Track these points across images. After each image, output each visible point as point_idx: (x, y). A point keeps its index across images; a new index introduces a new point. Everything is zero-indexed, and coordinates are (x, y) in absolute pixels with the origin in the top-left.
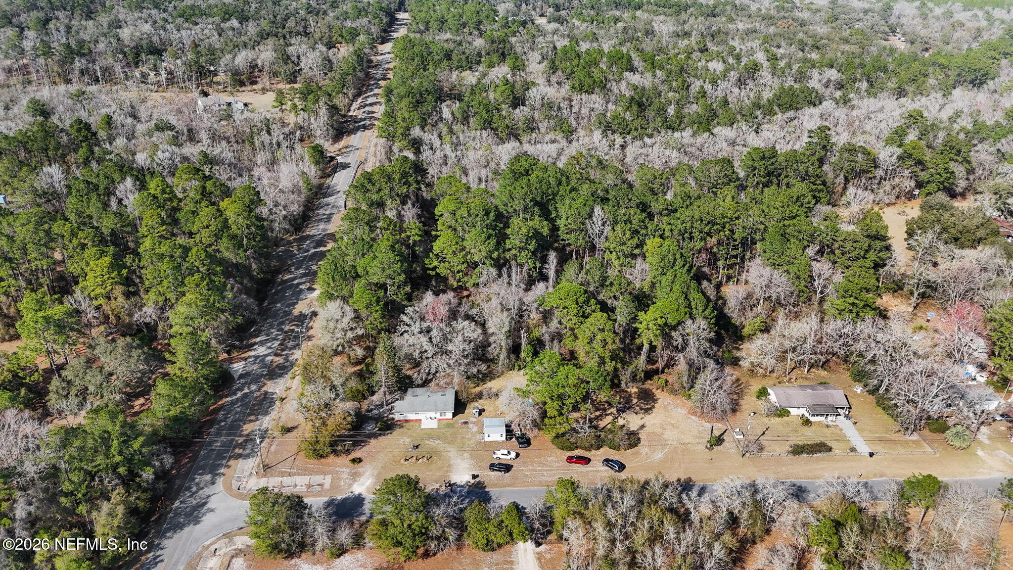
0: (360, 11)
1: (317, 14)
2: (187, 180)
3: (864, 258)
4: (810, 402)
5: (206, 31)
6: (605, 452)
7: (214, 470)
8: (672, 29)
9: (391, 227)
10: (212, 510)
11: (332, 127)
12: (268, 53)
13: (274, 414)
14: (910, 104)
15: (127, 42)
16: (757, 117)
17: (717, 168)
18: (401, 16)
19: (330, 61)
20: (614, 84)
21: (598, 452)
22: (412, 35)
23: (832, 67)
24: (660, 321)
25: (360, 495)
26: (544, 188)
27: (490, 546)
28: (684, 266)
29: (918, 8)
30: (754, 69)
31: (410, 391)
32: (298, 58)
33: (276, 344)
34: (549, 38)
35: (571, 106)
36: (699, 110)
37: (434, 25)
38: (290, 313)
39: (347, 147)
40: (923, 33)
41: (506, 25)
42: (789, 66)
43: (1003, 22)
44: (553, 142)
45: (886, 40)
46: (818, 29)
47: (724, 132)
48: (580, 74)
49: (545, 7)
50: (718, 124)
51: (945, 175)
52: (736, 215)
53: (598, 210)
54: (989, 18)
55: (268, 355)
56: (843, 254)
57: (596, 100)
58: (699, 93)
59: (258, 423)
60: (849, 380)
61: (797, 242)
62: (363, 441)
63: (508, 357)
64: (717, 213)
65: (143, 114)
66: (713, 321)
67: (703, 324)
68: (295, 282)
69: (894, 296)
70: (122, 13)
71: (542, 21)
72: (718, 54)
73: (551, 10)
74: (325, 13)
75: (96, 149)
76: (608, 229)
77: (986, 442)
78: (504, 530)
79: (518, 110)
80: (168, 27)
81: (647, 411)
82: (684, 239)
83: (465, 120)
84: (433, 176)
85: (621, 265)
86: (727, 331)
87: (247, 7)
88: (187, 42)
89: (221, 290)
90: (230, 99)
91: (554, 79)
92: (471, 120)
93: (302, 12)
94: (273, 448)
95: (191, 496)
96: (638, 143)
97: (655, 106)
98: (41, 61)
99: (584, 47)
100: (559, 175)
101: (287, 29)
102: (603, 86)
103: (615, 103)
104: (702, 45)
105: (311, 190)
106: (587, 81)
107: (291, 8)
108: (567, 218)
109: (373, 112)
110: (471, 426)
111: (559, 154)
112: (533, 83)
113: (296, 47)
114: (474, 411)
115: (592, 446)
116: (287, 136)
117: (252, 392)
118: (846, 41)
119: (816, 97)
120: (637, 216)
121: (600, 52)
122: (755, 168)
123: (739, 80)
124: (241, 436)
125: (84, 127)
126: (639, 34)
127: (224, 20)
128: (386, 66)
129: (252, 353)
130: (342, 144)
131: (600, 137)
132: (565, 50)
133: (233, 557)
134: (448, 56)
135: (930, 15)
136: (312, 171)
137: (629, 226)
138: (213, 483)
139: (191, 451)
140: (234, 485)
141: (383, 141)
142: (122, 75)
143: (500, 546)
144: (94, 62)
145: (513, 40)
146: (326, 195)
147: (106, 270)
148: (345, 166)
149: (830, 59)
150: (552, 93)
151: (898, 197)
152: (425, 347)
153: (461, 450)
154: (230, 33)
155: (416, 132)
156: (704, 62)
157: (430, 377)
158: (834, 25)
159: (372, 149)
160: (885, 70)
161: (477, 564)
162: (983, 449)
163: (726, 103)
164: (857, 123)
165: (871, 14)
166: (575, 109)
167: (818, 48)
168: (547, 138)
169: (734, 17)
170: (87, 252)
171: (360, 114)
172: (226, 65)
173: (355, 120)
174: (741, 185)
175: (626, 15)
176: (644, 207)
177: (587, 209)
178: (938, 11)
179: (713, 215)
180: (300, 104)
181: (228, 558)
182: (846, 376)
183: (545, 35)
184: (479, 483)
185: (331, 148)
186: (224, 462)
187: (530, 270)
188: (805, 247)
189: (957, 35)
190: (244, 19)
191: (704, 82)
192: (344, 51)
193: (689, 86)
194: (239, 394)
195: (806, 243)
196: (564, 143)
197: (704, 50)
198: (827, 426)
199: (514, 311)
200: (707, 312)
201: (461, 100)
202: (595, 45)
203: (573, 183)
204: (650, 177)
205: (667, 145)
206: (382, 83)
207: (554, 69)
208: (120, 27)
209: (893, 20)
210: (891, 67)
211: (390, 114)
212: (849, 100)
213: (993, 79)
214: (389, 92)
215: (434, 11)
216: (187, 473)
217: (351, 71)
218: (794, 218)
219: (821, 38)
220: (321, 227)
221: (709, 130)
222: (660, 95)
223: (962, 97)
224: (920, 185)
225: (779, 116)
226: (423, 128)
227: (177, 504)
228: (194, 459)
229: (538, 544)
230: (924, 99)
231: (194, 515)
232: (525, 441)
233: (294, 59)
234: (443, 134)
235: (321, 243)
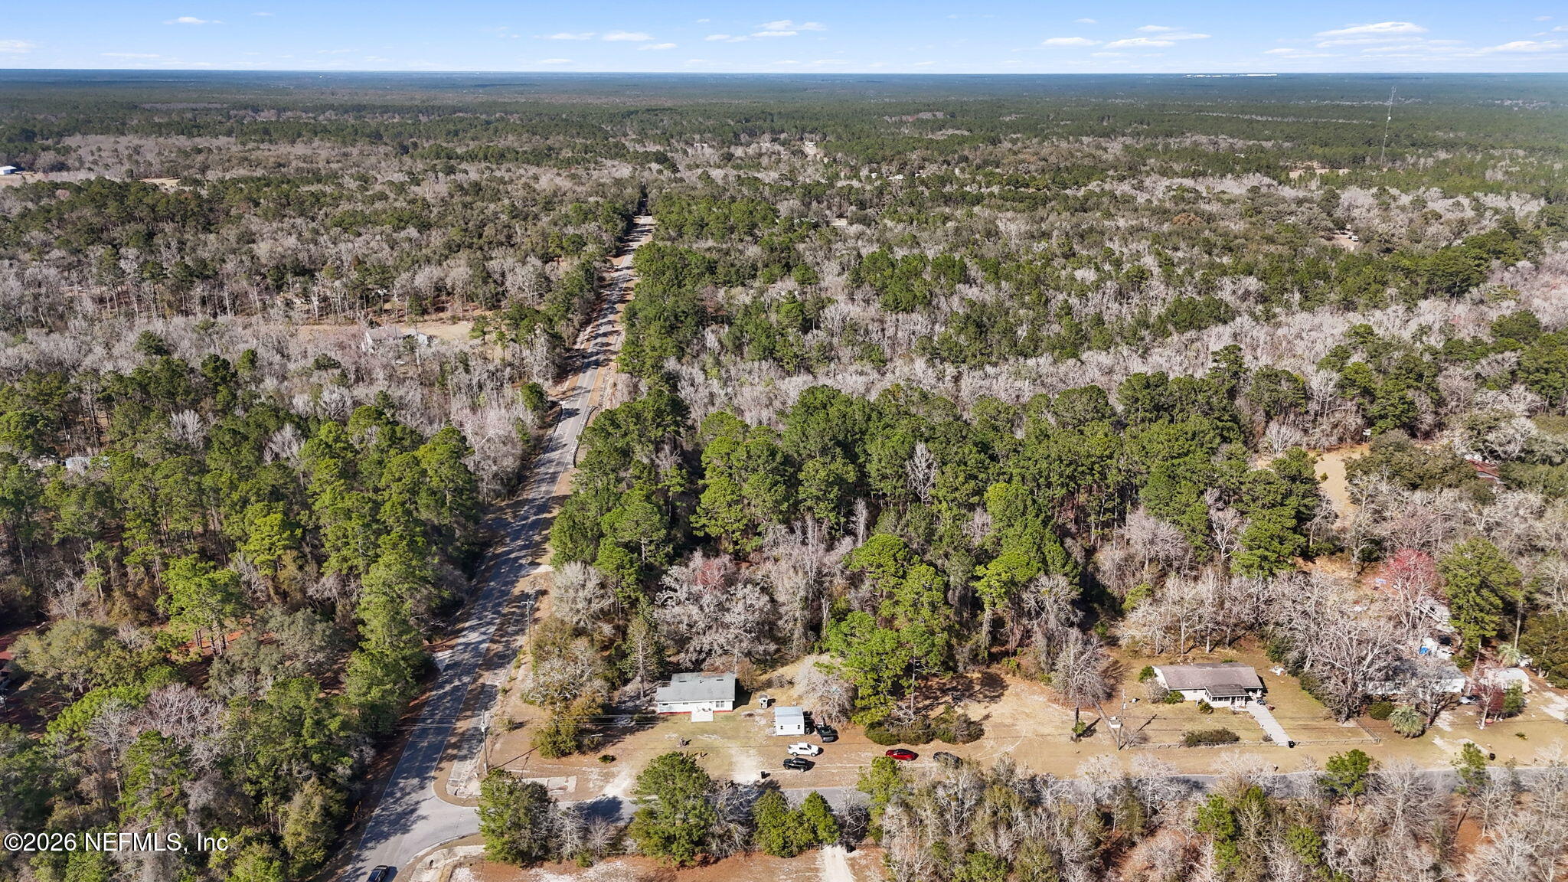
0: (586, 214)
1: (525, 219)
2: (365, 426)
3: (1282, 505)
4: (1209, 682)
5: (373, 244)
6: (937, 745)
7: (422, 774)
8: (1023, 228)
9: (645, 474)
10: (424, 818)
11: (553, 363)
12: (461, 269)
13: (496, 709)
14: (1356, 319)
15: (264, 261)
16: (1143, 339)
17: (1084, 400)
18: (642, 220)
19: (547, 279)
20: (943, 299)
21: (927, 746)
22: (660, 244)
23: (1251, 274)
24: (1004, 577)
25: (615, 798)
26: (849, 423)
27: (787, 850)
28: (1037, 516)
29: (1376, 196)
30: (1141, 277)
31: (675, 677)
32: (503, 275)
33: (492, 629)
34: (851, 243)
35: (883, 330)
36: (1063, 333)
37: (689, 230)
38: (508, 593)
39: (574, 389)
40: (1382, 228)
41: (791, 228)
42: (1190, 273)
43: (1497, 211)
44: (862, 373)
45: (1330, 239)
46: (1232, 225)
47: (1096, 359)
48: (894, 287)
49: (845, 204)
50: (1089, 348)
51: (1401, 407)
52: (1107, 453)
53: (920, 448)
54: (1479, 209)
55: (484, 641)
56: (1254, 501)
57: (918, 321)
58: (1062, 309)
59: (475, 720)
60: (1268, 660)
61: (1190, 484)
62: (615, 736)
63: (805, 634)
64: (1082, 451)
65: (293, 349)
66: (1076, 580)
67: (1062, 581)
68: (513, 556)
69: (1330, 560)
70: (255, 224)
71: (842, 223)
72: (1090, 260)
73: (854, 208)
74: (536, 217)
75: (239, 392)
76: (934, 473)
77: (1448, 729)
78: (806, 825)
79: (810, 336)
80: (321, 239)
81: (993, 699)
82: (1039, 486)
83: (738, 348)
84: (695, 421)
85: (955, 519)
86: (1102, 604)
87: (426, 212)
88: (347, 258)
89: (422, 554)
90: (411, 331)
91: (859, 295)
92: (746, 349)
93: (504, 217)
94: (498, 746)
95: (395, 803)
96: (978, 373)
97: (1001, 324)
98: (147, 287)
99: (900, 253)
100: (867, 410)
101: (484, 239)
102: (928, 302)
103: (946, 323)
104: (1066, 249)
105: (528, 441)
106: (904, 297)
107: (489, 212)
108: (880, 461)
109: (608, 344)
110: (757, 718)
111: (868, 390)
112: (830, 300)
113: (500, 261)
114: (761, 701)
115: (919, 737)
116: (492, 375)
117: (464, 684)
118: (1271, 240)
119: (1226, 312)
120: (974, 457)
121: (923, 258)
122: (1137, 400)
123: (1120, 293)
124: (453, 735)
125: (220, 365)
126: (978, 236)
127: (398, 229)
128: (624, 285)
129: (461, 640)
130: (566, 385)
131: (924, 366)
132: (873, 259)
133: (455, 867)
134: (711, 268)
135: (1393, 205)
136: (529, 418)
137: (963, 467)
138: (423, 788)
139: (391, 752)
140: (450, 789)
141: (625, 377)
142: (259, 304)
143: (801, 850)
144: (221, 285)
145: (801, 247)
146: (547, 450)
147: (276, 528)
148: (572, 413)
149: (1248, 264)
150: (855, 311)
151: (1341, 440)
152: (695, 618)
153: (746, 746)
154: (406, 246)
155: (671, 364)
156: (1069, 270)
157: (703, 655)
158: (1254, 219)
159: (609, 391)
160: (1326, 277)
161: (771, 872)
162: (1442, 737)
163: (1099, 320)
164: (1284, 344)
165: (1307, 205)
166: (890, 332)
167: (1231, 250)
168: (852, 368)
169: (1113, 211)
170: (250, 510)
171: (590, 347)
172: (403, 286)
173: (584, 355)
174: (1119, 422)
175: (959, 213)
176: (984, 447)
177: (906, 447)
178: (1405, 200)
179: (1077, 454)
180: (510, 334)
181: (450, 868)
182: (1262, 655)
183: (845, 240)
184: (771, 782)
185: (553, 391)
186: (435, 764)
187: (832, 528)
188: (1202, 493)
189: (1432, 230)
190: (425, 227)
191: (1069, 295)
192: (565, 268)
193: (1048, 301)
194: (448, 688)
195: (1202, 487)
196: (875, 375)
197: (1070, 255)
198: (1235, 713)
199: (813, 575)
200: (1068, 568)
201: (731, 324)
202: (916, 251)
203: (887, 420)
204: (991, 411)
205: (1017, 374)
206: (619, 307)
207: (858, 281)
208: (254, 241)
209: (1339, 213)
210: (1334, 273)
211: (634, 343)
212: (1275, 316)
213: (1477, 285)
214: (632, 316)
215: (690, 212)
216: (387, 779)
217: (577, 290)
218: (1186, 455)
219: (1236, 237)
220: (543, 489)
221: (1075, 356)
222: (1007, 313)
223: (1431, 311)
224: (1370, 423)
225: (1175, 337)
226: (679, 359)
227: (377, 811)
228: (394, 762)
229: (851, 849)
230: (1378, 314)
231: (401, 822)
232: (831, 735)
233: (497, 276)
234: (708, 367)
235: (544, 508)
